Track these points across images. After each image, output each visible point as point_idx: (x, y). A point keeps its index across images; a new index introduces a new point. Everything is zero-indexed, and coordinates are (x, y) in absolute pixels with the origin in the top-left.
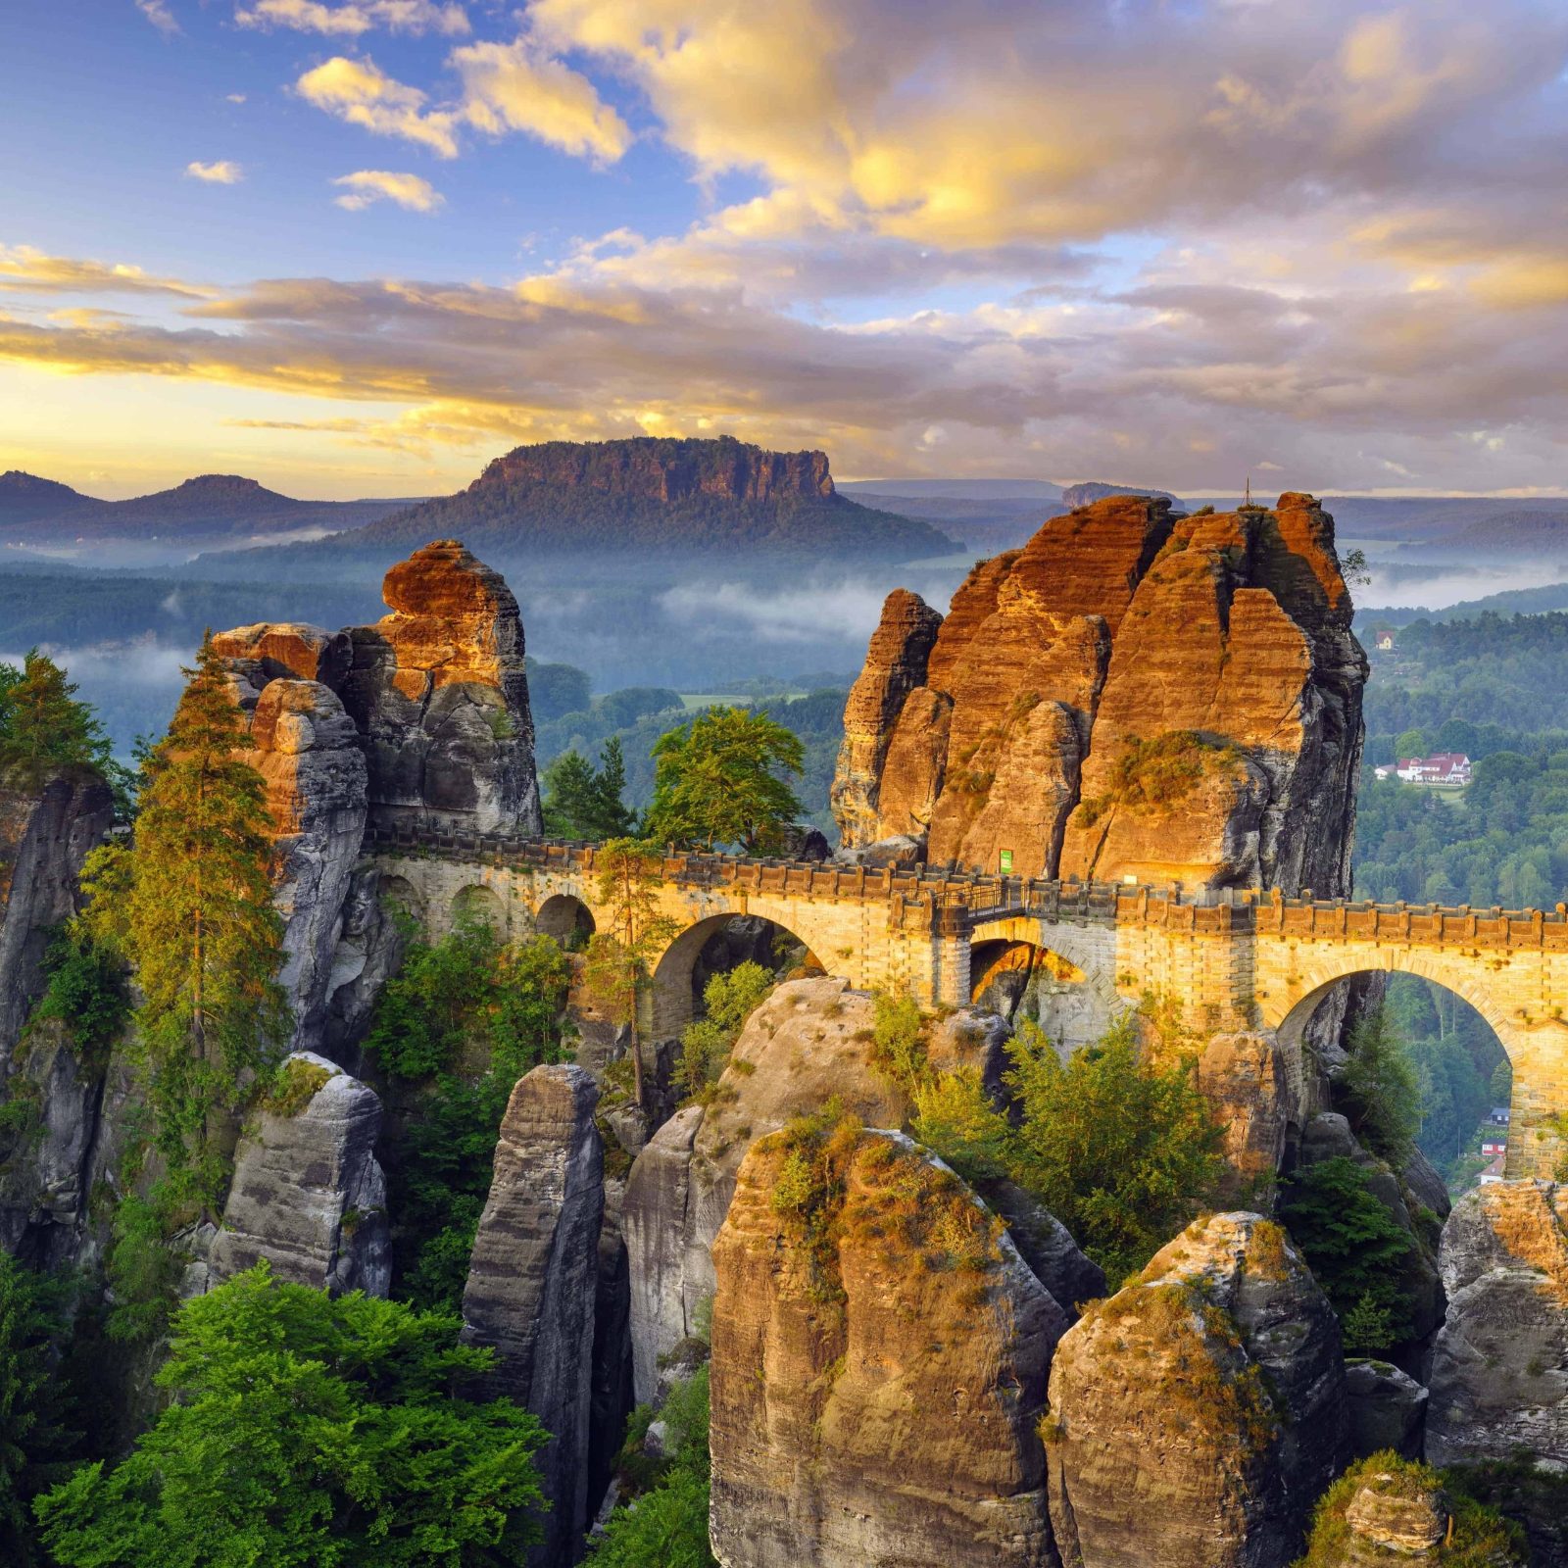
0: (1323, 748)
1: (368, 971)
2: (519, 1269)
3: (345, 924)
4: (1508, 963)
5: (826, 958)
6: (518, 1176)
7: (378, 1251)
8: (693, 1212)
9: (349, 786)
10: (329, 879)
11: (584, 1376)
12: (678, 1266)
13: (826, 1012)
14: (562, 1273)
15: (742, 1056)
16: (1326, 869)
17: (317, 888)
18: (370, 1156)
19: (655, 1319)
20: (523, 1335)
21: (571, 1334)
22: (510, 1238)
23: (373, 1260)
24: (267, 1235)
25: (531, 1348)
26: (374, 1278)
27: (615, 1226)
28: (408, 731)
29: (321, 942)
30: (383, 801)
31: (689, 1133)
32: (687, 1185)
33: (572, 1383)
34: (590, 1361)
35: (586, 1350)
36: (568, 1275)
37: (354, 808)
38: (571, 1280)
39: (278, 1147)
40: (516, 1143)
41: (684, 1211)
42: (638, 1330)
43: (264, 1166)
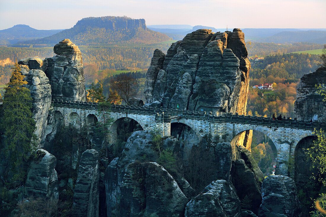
0: (241, 83)
1: (53, 131)
2: (84, 191)
3: (48, 121)
4: (277, 129)
5: (143, 126)
6: (83, 173)
7: (57, 189)
8: (118, 178)
9: (48, 92)
10: (44, 112)
11: (97, 212)
12: (115, 190)
13: (143, 138)
14: (93, 192)
15: (127, 147)
16: (241, 108)
17: (42, 114)
18: (54, 170)
19: (111, 200)
20: (85, 204)
21: (95, 204)
22: (82, 185)
23: (56, 191)
24: (34, 187)
25: (87, 207)
26: (56, 195)
27: (103, 182)
28: (59, 80)
29: (43, 126)
30: (55, 95)
31: (117, 163)
32: (116, 173)
33: (95, 213)
34: (98, 209)
35: (98, 207)
36: (94, 192)
37: (49, 97)
38: (94, 193)
39: (36, 169)
40: (83, 166)
41: (116, 178)
42: (107, 202)
43: (33, 173)
